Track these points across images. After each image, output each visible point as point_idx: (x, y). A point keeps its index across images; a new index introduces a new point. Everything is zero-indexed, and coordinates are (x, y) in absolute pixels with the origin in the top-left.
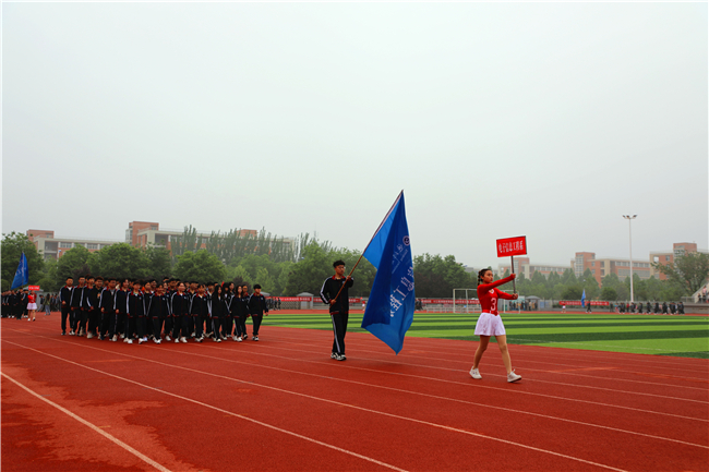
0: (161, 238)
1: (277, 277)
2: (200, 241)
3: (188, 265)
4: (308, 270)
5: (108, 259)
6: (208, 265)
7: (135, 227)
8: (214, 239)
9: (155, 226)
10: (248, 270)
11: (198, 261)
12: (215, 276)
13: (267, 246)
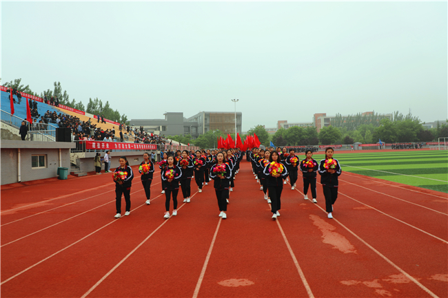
0: (327, 120)
2: (343, 120)
3: (324, 132)
4: (382, 131)
6: (332, 132)
7: (316, 116)
9: (325, 114)
11: (328, 131)
12: (336, 137)
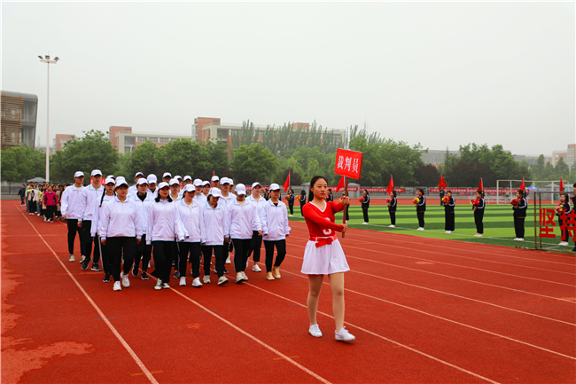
0: (223, 132)
1: (327, 168)
2: (257, 135)
5: (172, 153)
6: (261, 158)
7: (200, 123)
8: (269, 132)
9: (217, 121)
10: (300, 162)
12: (268, 168)
13: (318, 138)
